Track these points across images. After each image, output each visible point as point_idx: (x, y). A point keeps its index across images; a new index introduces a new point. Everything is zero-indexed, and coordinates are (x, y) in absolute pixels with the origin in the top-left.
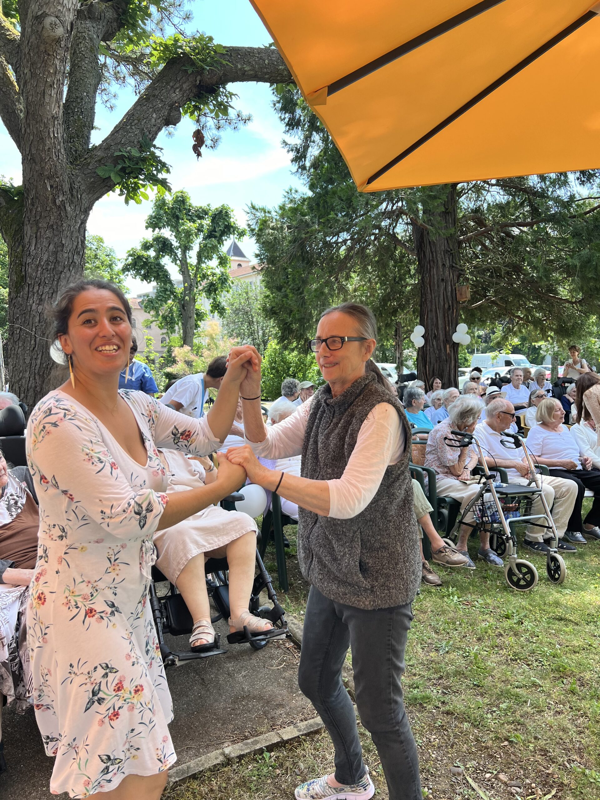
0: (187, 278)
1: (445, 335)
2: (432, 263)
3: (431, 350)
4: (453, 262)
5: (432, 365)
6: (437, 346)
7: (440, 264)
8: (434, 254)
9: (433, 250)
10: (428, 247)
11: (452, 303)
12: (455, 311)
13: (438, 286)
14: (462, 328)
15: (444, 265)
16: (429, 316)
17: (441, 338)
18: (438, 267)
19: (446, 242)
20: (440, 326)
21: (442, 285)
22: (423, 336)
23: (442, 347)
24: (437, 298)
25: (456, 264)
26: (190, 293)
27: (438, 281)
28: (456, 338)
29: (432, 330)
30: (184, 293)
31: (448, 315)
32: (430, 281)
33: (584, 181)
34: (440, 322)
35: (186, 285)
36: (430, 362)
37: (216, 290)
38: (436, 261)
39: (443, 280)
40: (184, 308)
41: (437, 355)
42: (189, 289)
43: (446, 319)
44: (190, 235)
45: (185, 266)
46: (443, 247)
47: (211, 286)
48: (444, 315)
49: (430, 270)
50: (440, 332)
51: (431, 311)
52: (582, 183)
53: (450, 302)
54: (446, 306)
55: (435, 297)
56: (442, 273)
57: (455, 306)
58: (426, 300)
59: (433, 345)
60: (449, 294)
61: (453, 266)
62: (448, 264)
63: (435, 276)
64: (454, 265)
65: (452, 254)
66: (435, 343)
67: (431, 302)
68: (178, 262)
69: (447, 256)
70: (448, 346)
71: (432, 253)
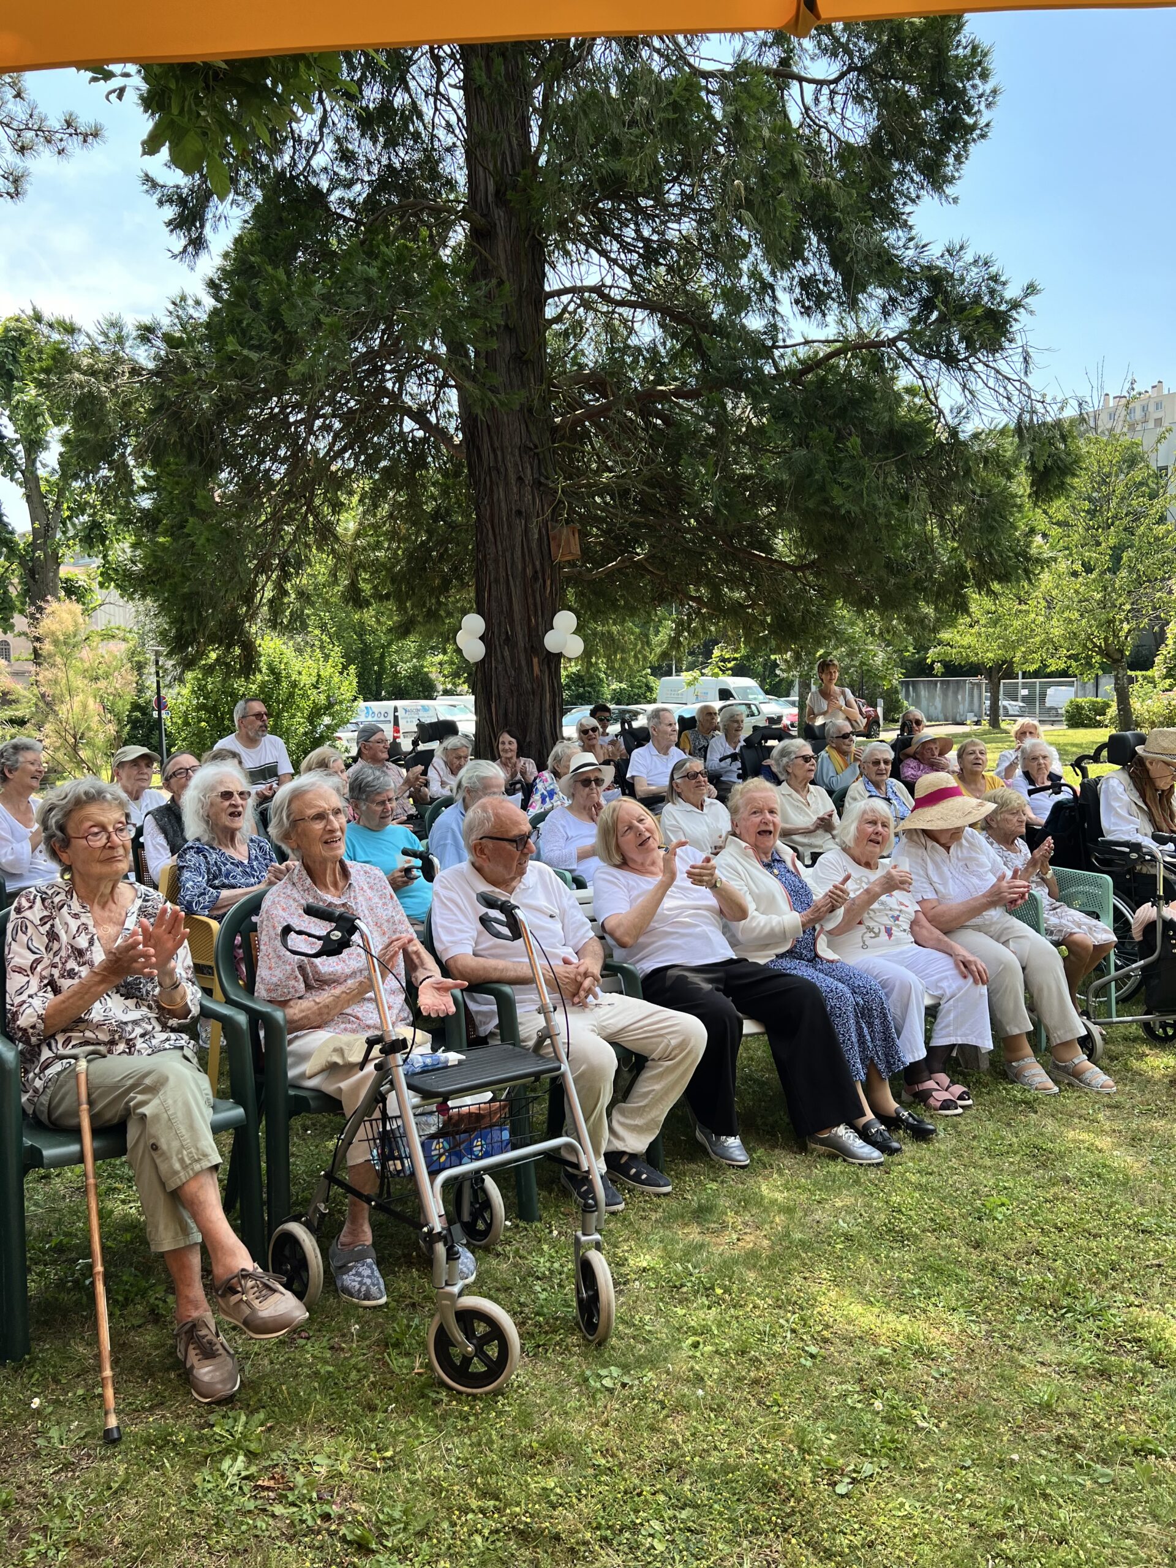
0: (39, 511)
1: (530, 636)
2: (494, 474)
3: (500, 668)
4: (541, 474)
5: (503, 704)
6: (512, 661)
7: (513, 477)
8: (499, 453)
9: (497, 444)
10: (486, 438)
11: (542, 564)
12: (548, 582)
13: (510, 527)
14: (565, 621)
15: (520, 479)
16: (494, 593)
17: (521, 644)
18: (507, 484)
19: (523, 426)
20: (517, 616)
21: (519, 524)
22: (481, 638)
23: (523, 663)
24: (508, 554)
25: (547, 478)
26: (45, 542)
27: (509, 516)
28: (552, 641)
29: (500, 624)
30: (33, 546)
31: (534, 592)
32: (492, 515)
33: (809, 308)
34: (516, 607)
35: (36, 525)
36: (499, 696)
37: (103, 538)
38: (502, 470)
39: (519, 513)
40: (33, 577)
41: (512, 681)
42: (43, 534)
43: (530, 600)
44: (36, 416)
45: (33, 485)
46: (517, 440)
47: (91, 529)
48: (525, 592)
49: (492, 490)
50: (518, 628)
51: (497, 581)
52: (807, 312)
53: (538, 563)
54: (529, 572)
55: (504, 552)
56: (516, 497)
57: (548, 571)
58: (485, 557)
59: (503, 657)
60: (534, 545)
61: (540, 483)
62: (529, 478)
63: (503, 505)
64: (542, 480)
65: (537, 454)
66: (507, 653)
67: (496, 561)
68: (18, 475)
69: (526, 458)
70: (535, 660)
71: (494, 451)
